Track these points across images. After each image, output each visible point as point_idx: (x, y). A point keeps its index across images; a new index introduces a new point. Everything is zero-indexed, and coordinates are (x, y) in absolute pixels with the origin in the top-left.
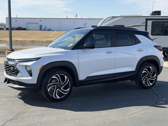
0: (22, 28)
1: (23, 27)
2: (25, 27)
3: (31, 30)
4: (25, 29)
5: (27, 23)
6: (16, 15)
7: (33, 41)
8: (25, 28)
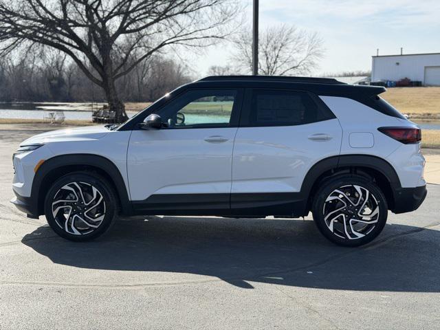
0: (412, 82)
1: (413, 79)
2: (421, 79)
3: (431, 86)
4: (418, 84)
5: (426, 67)
6: (402, 49)
7: (429, 114)
8: (419, 80)
